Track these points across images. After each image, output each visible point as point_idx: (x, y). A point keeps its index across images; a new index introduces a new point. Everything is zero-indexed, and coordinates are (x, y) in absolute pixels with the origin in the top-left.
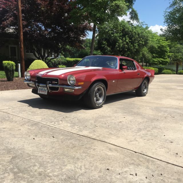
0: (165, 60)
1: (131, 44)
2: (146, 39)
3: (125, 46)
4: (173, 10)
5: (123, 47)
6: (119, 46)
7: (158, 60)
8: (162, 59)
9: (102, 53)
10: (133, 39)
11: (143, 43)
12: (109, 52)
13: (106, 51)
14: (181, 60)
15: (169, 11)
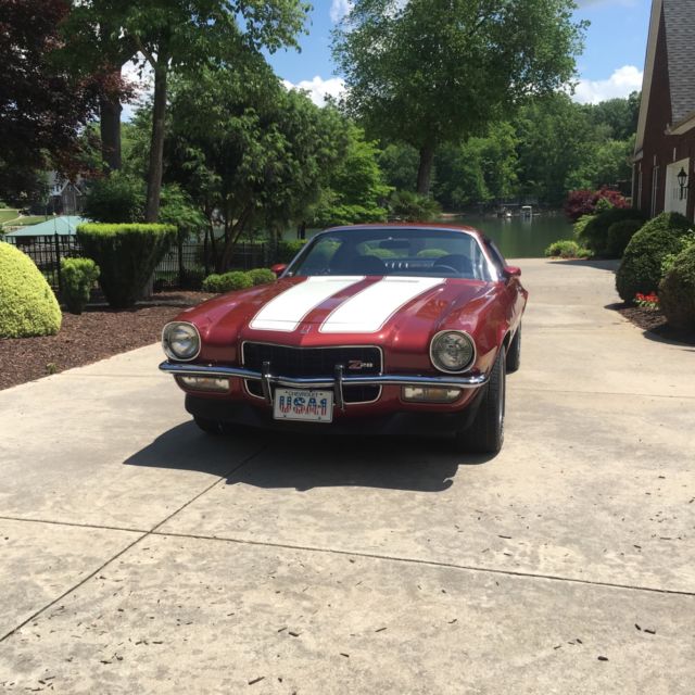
0: (371, 213)
1: (294, 158)
2: (344, 140)
3: (272, 168)
4: (360, 29)
5: (268, 172)
6: (253, 165)
7: (348, 212)
8: (362, 210)
9: (189, 196)
10: (299, 138)
11: (334, 154)
12: (213, 190)
13: (203, 186)
14: (423, 210)
15: (349, 30)
